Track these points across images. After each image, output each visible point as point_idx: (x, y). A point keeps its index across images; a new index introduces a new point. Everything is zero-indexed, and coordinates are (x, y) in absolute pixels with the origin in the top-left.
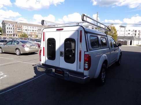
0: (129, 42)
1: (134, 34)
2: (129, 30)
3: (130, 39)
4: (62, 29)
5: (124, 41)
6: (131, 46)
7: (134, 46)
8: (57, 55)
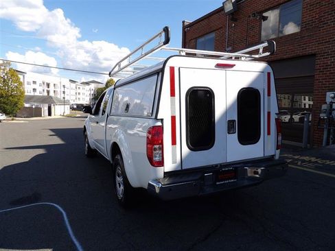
0: (45, 109)
1: (45, 91)
2: (34, 82)
3: (46, 103)
4: (232, 66)
5: (34, 107)
6: (50, 117)
7: (56, 117)
8: (220, 131)
